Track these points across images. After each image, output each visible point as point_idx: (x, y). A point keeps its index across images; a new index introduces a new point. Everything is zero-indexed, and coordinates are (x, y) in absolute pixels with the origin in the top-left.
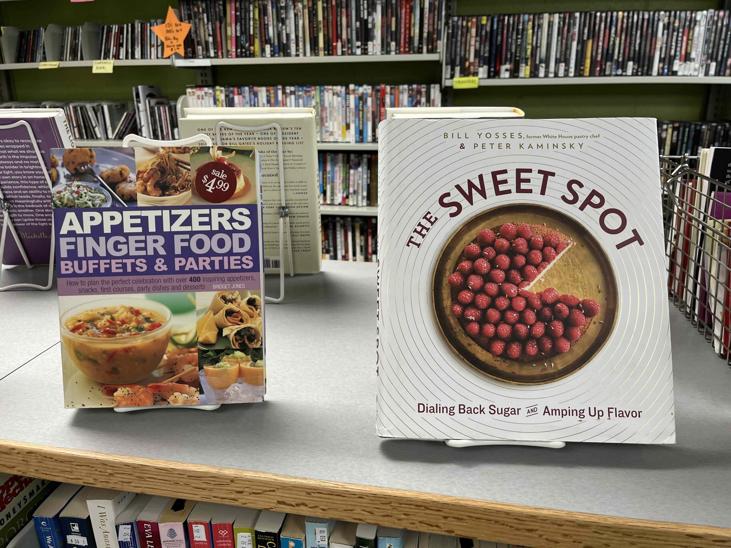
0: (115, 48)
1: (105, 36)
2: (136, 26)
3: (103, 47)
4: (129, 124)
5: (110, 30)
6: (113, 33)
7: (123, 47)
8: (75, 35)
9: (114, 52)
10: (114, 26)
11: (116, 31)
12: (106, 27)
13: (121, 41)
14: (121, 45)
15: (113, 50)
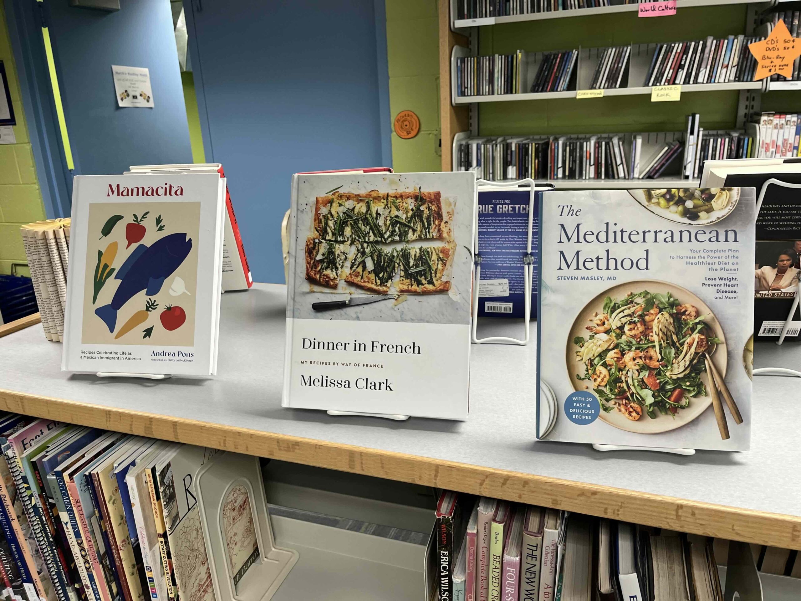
0: (671, 71)
1: (661, 57)
2: (709, 44)
3: (656, 70)
4: (667, 160)
5: (669, 50)
6: (674, 53)
7: (683, 69)
8: (619, 57)
9: (670, 75)
10: (677, 45)
11: (679, 51)
12: (665, 46)
13: (683, 63)
14: (681, 67)
15: (668, 73)
